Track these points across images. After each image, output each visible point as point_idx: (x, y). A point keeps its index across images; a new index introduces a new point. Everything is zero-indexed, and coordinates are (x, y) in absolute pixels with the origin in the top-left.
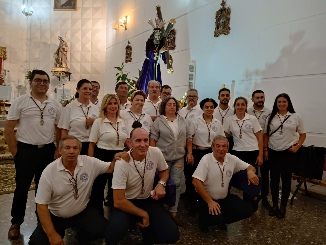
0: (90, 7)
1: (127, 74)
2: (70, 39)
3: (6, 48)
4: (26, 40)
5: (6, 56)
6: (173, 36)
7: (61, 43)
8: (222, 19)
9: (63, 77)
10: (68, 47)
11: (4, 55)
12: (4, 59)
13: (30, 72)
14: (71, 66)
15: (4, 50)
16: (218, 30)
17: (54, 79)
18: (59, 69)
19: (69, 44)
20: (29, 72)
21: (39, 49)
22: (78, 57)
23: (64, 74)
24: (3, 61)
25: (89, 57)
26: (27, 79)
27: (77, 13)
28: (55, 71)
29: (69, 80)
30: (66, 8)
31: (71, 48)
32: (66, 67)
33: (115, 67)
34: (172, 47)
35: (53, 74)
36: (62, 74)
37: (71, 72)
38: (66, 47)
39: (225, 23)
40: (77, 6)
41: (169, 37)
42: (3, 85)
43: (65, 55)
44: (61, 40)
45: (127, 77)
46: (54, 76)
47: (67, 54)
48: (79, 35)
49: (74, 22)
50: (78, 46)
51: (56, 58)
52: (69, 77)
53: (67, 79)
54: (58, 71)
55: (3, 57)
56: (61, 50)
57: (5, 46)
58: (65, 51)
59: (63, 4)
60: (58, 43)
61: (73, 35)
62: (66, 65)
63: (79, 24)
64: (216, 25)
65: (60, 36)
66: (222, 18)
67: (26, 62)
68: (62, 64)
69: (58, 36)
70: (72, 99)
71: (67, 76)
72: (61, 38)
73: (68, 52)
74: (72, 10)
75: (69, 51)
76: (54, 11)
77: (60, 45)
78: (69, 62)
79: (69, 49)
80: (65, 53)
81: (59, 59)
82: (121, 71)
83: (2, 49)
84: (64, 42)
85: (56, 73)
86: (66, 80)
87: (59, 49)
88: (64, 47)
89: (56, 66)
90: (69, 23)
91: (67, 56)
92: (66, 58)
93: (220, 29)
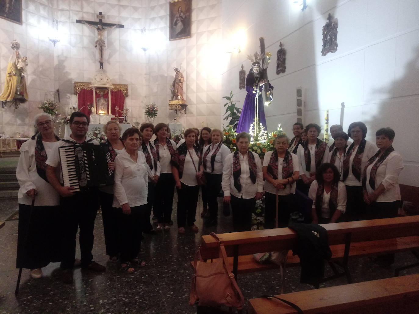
0: (205, 32)
1: (235, 103)
2: (185, 69)
3: (127, 85)
4: (146, 74)
5: (128, 93)
6: (283, 57)
7: (177, 74)
8: (328, 36)
9: (179, 110)
10: (184, 78)
11: (126, 92)
12: (126, 97)
13: (149, 107)
14: (187, 97)
15: (126, 87)
16: (325, 48)
17: (172, 112)
18: (175, 102)
19: (184, 75)
20: (147, 108)
21: (157, 83)
22: (193, 87)
23: (180, 106)
24: (126, 98)
25: (204, 86)
26: (146, 115)
27: (193, 40)
28: (171, 105)
29: (186, 112)
30: (181, 37)
31: (187, 78)
32: (182, 99)
33: (224, 97)
34: (282, 70)
35: (169, 108)
36: (178, 107)
37: (187, 104)
38: (181, 77)
39: (331, 39)
40: (192, 33)
41: (279, 58)
42: (123, 123)
43: (181, 87)
44: (177, 71)
45: (235, 106)
46: (170, 109)
47: (182, 85)
48: (194, 63)
49: (189, 50)
50: (193, 76)
51: (173, 91)
52: (185, 109)
53: (183, 111)
54: (174, 104)
55: (126, 95)
56: (177, 82)
57: (127, 84)
58: (181, 83)
59: (179, 33)
60: (174, 74)
61: (188, 64)
62: (181, 97)
63: (194, 51)
64: (323, 43)
65: (176, 67)
66: (328, 34)
67: (146, 97)
68: (177, 96)
69: (174, 68)
70: (181, 134)
71: (183, 109)
72: (176, 70)
73: (183, 83)
74: (187, 38)
75: (185, 81)
76: (170, 42)
77: (176, 76)
78: (185, 93)
79: (184, 80)
80: (181, 84)
81: (175, 91)
82: (230, 101)
83: (124, 86)
84: (179, 72)
85: (172, 107)
86: (183, 113)
87: (175, 81)
88: (180, 78)
89: (172, 99)
90: (184, 52)
91: (183, 87)
92: (182, 89)
93: (327, 47)
